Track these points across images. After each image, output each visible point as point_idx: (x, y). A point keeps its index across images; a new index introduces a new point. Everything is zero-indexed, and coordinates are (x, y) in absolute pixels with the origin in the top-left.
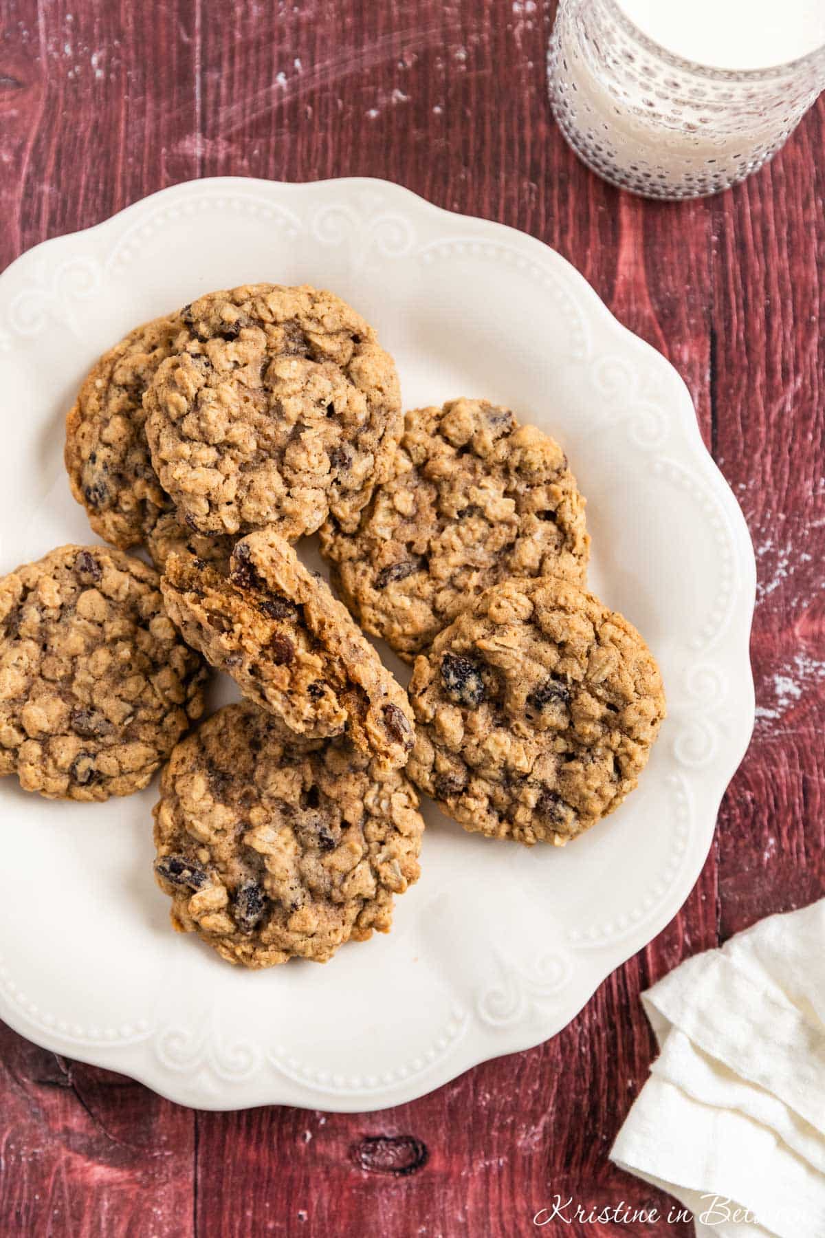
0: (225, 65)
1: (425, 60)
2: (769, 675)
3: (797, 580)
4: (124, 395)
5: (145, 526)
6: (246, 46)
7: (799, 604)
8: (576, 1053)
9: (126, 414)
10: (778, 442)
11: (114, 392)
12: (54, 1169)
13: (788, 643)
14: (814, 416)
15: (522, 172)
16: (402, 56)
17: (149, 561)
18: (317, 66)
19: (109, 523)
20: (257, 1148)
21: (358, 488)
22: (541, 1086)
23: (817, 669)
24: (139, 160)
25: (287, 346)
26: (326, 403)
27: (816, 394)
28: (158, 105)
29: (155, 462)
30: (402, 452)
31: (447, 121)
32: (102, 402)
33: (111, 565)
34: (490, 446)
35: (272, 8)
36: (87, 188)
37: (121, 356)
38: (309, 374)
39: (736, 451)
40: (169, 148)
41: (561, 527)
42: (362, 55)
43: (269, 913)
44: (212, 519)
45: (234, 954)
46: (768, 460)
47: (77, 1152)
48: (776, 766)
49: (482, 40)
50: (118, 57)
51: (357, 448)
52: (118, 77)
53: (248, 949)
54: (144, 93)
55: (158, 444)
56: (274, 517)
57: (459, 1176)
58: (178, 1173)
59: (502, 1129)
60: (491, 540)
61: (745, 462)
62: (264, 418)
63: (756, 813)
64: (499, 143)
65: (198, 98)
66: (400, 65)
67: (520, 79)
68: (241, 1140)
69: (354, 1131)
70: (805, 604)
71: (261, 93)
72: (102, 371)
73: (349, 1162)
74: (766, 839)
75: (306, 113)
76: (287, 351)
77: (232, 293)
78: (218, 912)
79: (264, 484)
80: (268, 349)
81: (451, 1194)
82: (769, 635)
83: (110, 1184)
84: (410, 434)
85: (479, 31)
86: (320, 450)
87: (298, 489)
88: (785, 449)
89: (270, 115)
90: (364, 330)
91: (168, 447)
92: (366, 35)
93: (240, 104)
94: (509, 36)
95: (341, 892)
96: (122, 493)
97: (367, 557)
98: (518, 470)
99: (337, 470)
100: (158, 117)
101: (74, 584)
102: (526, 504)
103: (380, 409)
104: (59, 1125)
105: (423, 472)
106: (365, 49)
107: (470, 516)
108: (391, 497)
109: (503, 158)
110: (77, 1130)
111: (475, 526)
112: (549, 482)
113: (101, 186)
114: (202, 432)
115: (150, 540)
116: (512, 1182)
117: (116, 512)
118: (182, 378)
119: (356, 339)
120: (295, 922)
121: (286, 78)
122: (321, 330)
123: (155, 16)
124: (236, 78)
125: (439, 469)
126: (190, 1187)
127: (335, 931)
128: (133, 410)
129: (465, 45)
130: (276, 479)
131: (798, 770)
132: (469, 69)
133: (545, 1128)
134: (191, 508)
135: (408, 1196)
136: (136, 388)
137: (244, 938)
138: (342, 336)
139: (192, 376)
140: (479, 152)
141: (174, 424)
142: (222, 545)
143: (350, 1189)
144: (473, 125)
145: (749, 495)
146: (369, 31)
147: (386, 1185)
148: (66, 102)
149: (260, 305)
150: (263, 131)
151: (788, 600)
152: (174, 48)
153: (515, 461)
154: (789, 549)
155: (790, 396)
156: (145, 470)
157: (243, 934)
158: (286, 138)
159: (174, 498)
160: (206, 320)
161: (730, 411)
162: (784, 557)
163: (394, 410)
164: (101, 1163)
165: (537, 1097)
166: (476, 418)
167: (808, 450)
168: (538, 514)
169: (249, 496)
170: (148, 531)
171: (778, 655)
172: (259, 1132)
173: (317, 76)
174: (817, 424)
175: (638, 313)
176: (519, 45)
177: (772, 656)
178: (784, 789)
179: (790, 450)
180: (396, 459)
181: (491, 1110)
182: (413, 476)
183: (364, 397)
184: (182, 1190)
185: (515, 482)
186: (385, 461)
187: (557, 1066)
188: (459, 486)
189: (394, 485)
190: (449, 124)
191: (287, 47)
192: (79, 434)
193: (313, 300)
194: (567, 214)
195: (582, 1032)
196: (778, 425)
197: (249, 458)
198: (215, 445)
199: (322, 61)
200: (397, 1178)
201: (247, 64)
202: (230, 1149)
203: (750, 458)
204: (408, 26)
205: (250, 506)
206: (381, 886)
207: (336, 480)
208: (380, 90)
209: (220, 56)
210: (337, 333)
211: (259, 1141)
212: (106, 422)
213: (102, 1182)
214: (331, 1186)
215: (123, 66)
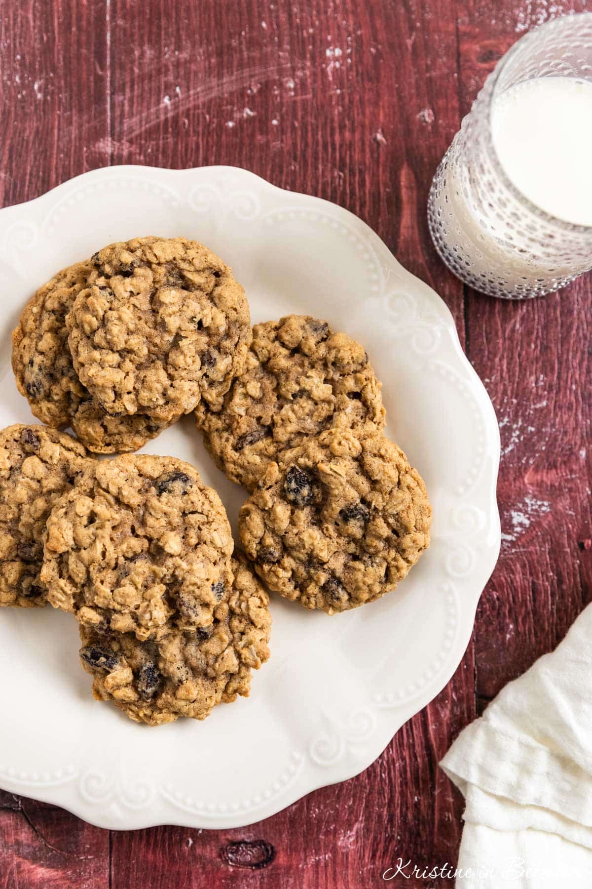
0: (128, 90)
1: (265, 88)
2: (508, 511)
3: (525, 445)
4: (53, 317)
5: (70, 410)
6: (142, 78)
7: (527, 461)
8: (379, 778)
9: (54, 331)
10: (511, 350)
11: (46, 315)
12: (8, 871)
13: (520, 488)
14: (535, 332)
15: (334, 165)
16: (250, 85)
17: (74, 435)
18: (192, 92)
19: (44, 409)
20: (154, 852)
21: (221, 380)
22: (354, 802)
23: (540, 506)
24: (67, 155)
25: (168, 280)
26: (196, 320)
27: (536, 317)
28: (80, 118)
29: (76, 365)
30: (251, 354)
31: (282, 129)
32: (38, 323)
33: (47, 438)
34: (314, 347)
35: (160, 52)
36: (31, 174)
37: (50, 290)
38: (184, 300)
39: (483, 356)
40: (88, 147)
41: (365, 403)
42: (222, 84)
43: (162, 686)
44: (117, 404)
45: (138, 716)
46: (505, 362)
47: (25, 858)
48: (513, 574)
49: (305, 75)
50: (53, 85)
51: (219, 352)
52: (52, 98)
53: (148, 712)
54: (71, 110)
55: (77, 352)
56: (161, 402)
57: (297, 867)
58: (97, 871)
59: (327, 833)
60: (316, 413)
61: (489, 364)
62: (153, 331)
63: (500, 607)
64: (317, 144)
65: (109, 113)
66: (249, 92)
67: (331, 101)
68: (142, 846)
69: (223, 837)
70: (531, 462)
71: (153, 110)
72: (36, 302)
73: (219, 860)
74: (508, 625)
75: (184, 123)
76: (168, 284)
77: (127, 244)
78: (126, 686)
79: (154, 378)
80: (154, 282)
81: (291, 881)
82: (507, 483)
83: (49, 880)
84: (257, 341)
85: (303, 69)
86: (193, 353)
87: (178, 381)
88: (516, 355)
89: (158, 125)
90: (222, 268)
91: (84, 354)
92: (225, 71)
93: (138, 117)
94: (324, 72)
95: (214, 669)
96: (53, 387)
97: (229, 428)
98: (334, 364)
99: (206, 367)
100: (80, 126)
101: (20, 452)
102: (340, 388)
103: (235, 324)
104: (12, 839)
105: (267, 367)
106: (225, 80)
107: (301, 397)
108: (244, 385)
109: (320, 155)
110: (25, 842)
111: (304, 405)
112: (355, 372)
113: (41, 174)
114: (108, 342)
115: (74, 420)
116: (335, 872)
117: (49, 401)
118: (93, 304)
119: (217, 274)
120: (181, 693)
121: (170, 99)
122: (192, 269)
123: (78, 56)
124: (135, 100)
125: (278, 365)
126: (106, 881)
127: (210, 697)
128: (60, 328)
129: (294, 79)
130: (163, 375)
131: (528, 576)
132: (296, 95)
133: (357, 832)
134: (102, 397)
135: (261, 883)
136: (61, 312)
137: (145, 704)
138: (207, 273)
139: (100, 302)
140: (304, 151)
141: (88, 337)
142: (125, 423)
143: (220, 880)
144: (299, 133)
145: (492, 386)
146: (228, 68)
147: (246, 876)
148: (16, 115)
149: (148, 251)
150: (154, 136)
151: (519, 459)
152: (92, 78)
153: (331, 358)
154: (520, 423)
155: (518, 319)
156: (69, 371)
157: (144, 701)
158: (171, 140)
159: (90, 390)
160: (110, 262)
161: (478, 329)
162: (517, 428)
163: (245, 324)
164: (42, 866)
165: (351, 811)
166: (303, 328)
167: (531, 356)
168: (349, 394)
169: (143, 387)
170: (72, 414)
171: (513, 497)
172: (156, 840)
173: (191, 98)
174: (537, 337)
175: (415, 261)
176: (331, 78)
177: (509, 497)
178: (519, 590)
179: (519, 355)
180: (248, 358)
181: (319, 820)
182: (260, 371)
183: (224, 315)
184: (101, 884)
185: (332, 373)
186: (240, 360)
187: (365, 788)
188: (292, 376)
189: (247, 377)
190: (283, 132)
191: (171, 78)
192: (22, 346)
193: (186, 247)
194: (365, 193)
195: (382, 763)
196: (511, 339)
197: (142, 360)
198: (118, 351)
199: (195, 88)
200: (253, 871)
201: (143, 90)
202: (135, 853)
203: (492, 361)
204: (254, 65)
205: (144, 394)
206: (243, 664)
207: (205, 375)
208: (235, 108)
209: (124, 84)
210: (203, 270)
211: (156, 845)
212: (40, 337)
213: (43, 879)
214: (207, 877)
215: (56, 91)
